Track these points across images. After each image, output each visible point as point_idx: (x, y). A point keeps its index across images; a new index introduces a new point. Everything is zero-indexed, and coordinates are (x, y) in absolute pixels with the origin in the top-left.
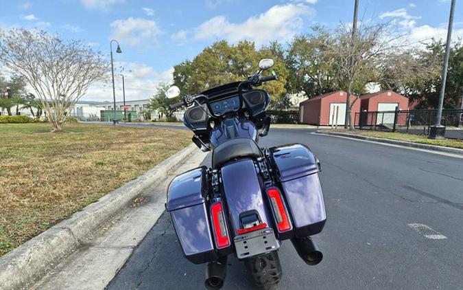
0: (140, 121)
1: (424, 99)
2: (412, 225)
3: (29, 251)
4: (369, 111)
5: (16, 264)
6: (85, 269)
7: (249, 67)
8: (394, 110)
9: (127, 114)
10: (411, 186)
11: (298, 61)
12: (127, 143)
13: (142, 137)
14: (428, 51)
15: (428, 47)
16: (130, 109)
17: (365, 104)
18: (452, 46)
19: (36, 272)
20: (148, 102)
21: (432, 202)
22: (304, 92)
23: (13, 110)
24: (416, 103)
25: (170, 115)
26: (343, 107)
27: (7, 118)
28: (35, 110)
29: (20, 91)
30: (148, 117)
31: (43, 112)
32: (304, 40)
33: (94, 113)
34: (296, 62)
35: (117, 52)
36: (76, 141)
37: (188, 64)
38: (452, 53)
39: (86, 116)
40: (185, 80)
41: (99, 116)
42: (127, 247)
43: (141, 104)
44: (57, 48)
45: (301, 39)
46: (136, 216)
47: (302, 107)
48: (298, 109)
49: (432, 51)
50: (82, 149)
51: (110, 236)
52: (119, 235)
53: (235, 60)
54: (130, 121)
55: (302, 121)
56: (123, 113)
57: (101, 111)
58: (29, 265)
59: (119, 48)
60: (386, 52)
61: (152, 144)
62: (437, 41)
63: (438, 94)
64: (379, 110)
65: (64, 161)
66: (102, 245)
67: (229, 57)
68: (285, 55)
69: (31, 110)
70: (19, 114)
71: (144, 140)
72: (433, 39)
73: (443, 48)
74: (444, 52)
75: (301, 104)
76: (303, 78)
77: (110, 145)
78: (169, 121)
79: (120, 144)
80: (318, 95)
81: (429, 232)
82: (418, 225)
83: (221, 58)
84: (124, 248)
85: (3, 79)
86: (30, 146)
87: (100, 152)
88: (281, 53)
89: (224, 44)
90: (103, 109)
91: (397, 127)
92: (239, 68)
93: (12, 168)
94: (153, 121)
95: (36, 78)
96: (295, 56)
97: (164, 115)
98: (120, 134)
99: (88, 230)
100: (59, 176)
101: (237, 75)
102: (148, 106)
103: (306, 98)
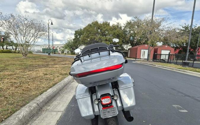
0: (59, 54)
1: (181, 49)
2: (174, 106)
3: (23, 112)
4: (158, 53)
5: (19, 118)
6: (45, 120)
7: (107, 33)
8: (168, 54)
9: (54, 50)
10: (174, 88)
11: (128, 31)
12: (55, 64)
13: (61, 61)
14: (183, 29)
15: (183, 27)
16: (55, 48)
17: (156, 51)
18: (193, 27)
19: (26, 121)
20: (63, 46)
21: (182, 96)
22: (130, 44)
23: (5, 47)
24: (177, 51)
25: (72, 52)
26: (146, 51)
27: (2, 51)
28: (14, 47)
29: (8, 39)
30: (63, 52)
31: (18, 49)
32: (131, 22)
33: (39, 49)
34: (127, 31)
35: (51, 24)
36: (33, 62)
37: (81, 30)
38: (193, 30)
39: (36, 51)
40: (79, 37)
41: (41, 50)
42: (60, 111)
43: (60, 46)
44: (25, 22)
45: (129, 22)
46: (62, 98)
47: (129, 51)
48: (127, 51)
49: (185, 29)
50: (36, 67)
51: (53, 106)
52: (56, 106)
53: (101, 30)
54: (55, 54)
55: (129, 56)
56: (52, 50)
57: (42, 49)
58: (24, 118)
59: (52, 23)
60: (165, 29)
61: (66, 65)
62: (187, 25)
63: (187, 47)
64: (162, 53)
65: (30, 72)
66: (50, 110)
67: (99, 28)
68: (123, 28)
69: (13, 48)
70: (7, 49)
71: (62, 63)
72: (185, 24)
73: (189, 28)
74: (190, 29)
75: (129, 49)
76: (130, 38)
77: (48, 65)
78: (71, 54)
79: (52, 65)
80: (136, 45)
81: (181, 109)
82: (176, 106)
83: (95, 28)
84: (59, 111)
85: (1, 33)
86: (14, 64)
87: (45, 68)
88: (121, 27)
89: (97, 22)
90: (43, 48)
91: (169, 61)
92: (102, 33)
93: (9, 75)
94: (65, 54)
95: (16, 35)
96: (127, 29)
97: (70, 51)
98: (52, 60)
99: (44, 104)
100: (29, 79)
101: (102, 36)
102: (63, 47)
103: (131, 47)
